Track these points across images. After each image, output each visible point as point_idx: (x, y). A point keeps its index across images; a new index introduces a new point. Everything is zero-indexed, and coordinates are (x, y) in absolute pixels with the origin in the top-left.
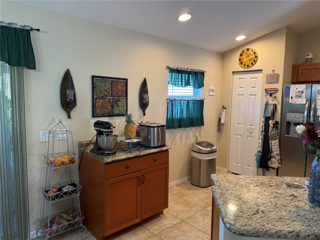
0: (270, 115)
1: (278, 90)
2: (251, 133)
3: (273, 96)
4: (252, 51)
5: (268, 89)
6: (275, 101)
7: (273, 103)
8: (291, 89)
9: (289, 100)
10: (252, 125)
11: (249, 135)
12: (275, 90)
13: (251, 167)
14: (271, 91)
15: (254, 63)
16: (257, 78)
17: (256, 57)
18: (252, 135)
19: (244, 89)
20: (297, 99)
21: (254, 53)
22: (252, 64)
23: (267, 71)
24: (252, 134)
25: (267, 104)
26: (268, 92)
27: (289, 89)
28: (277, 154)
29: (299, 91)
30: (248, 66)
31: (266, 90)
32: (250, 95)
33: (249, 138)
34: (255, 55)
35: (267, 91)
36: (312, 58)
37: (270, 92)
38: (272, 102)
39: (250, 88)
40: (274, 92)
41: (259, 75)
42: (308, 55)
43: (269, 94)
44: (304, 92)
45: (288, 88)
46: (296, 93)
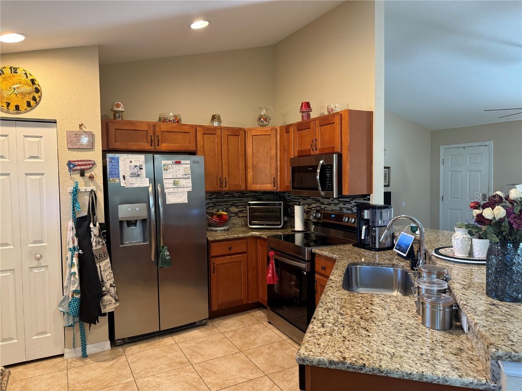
0: (86, 214)
1: (94, 164)
2: (38, 259)
3: (87, 174)
4: (27, 77)
5: (74, 161)
6: (92, 185)
7: (89, 189)
8: (121, 163)
9: (120, 182)
10: (41, 242)
11: (35, 263)
12: (89, 164)
13: (47, 333)
14: (80, 165)
15: (32, 103)
16: (41, 137)
17: (37, 91)
18: (43, 262)
19: (7, 160)
20: (134, 179)
21: (33, 81)
22: (29, 104)
23: (68, 125)
24: (41, 261)
25: (76, 192)
26: (74, 168)
27: (118, 162)
28: (111, 284)
29: (136, 166)
30: (17, 107)
31: (69, 163)
32: (27, 174)
33: (36, 271)
34: (35, 86)
35: (72, 166)
36: (122, 111)
37: (78, 168)
38: (85, 188)
39: (25, 159)
40: (87, 167)
41: (48, 132)
42: (118, 106)
43: (79, 171)
44: (144, 167)
45: (116, 160)
46: (130, 170)
